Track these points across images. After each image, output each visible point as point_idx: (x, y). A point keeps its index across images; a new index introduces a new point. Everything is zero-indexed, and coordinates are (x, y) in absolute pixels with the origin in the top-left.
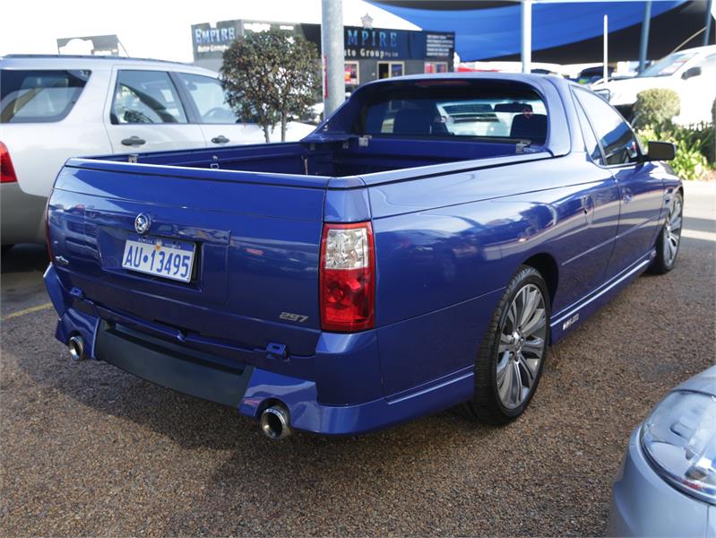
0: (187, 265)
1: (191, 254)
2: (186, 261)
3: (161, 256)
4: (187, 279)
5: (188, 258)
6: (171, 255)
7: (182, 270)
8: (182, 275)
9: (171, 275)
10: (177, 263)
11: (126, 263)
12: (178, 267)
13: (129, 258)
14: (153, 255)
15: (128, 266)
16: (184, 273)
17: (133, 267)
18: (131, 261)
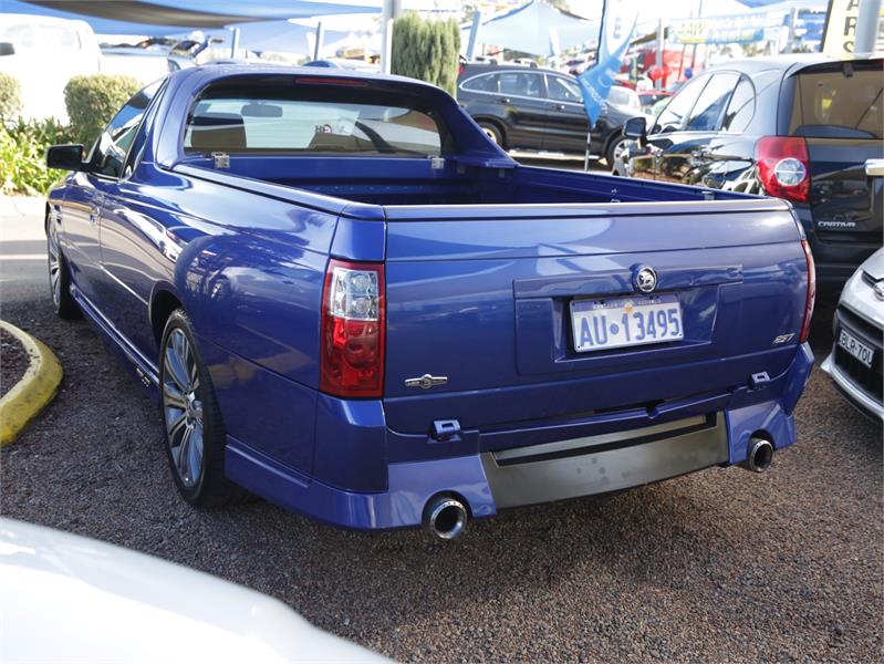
0: (675, 320)
1: (677, 306)
2: (674, 316)
3: (638, 321)
4: (680, 336)
5: (674, 311)
6: (652, 314)
7: (671, 327)
8: (673, 333)
9: (659, 338)
10: (662, 321)
11: (582, 345)
12: (664, 325)
13: (586, 336)
14: (625, 320)
15: (587, 347)
16: (674, 330)
17: (597, 346)
18: (590, 340)
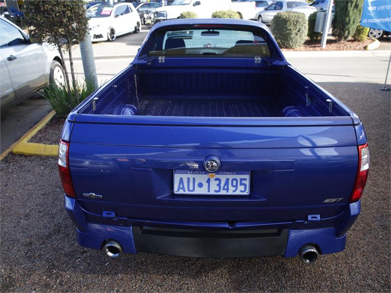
0: (245, 185)
1: (247, 177)
2: (243, 182)
3: (217, 182)
4: (246, 193)
5: (245, 179)
6: (228, 180)
7: (241, 188)
8: (241, 191)
9: (231, 193)
10: (234, 184)
11: (178, 190)
12: (236, 186)
13: (181, 186)
14: (208, 181)
15: (181, 192)
16: (243, 189)
17: (187, 192)
18: (183, 189)
